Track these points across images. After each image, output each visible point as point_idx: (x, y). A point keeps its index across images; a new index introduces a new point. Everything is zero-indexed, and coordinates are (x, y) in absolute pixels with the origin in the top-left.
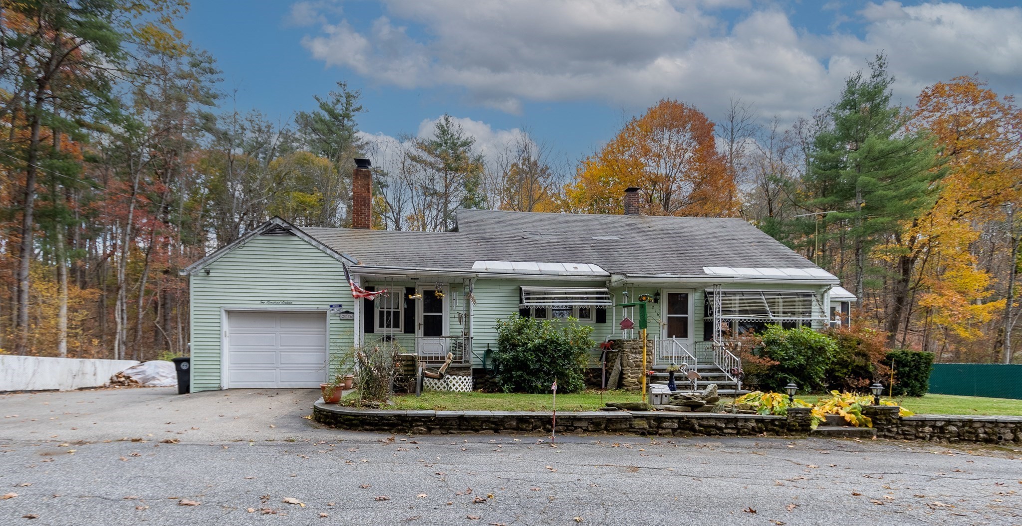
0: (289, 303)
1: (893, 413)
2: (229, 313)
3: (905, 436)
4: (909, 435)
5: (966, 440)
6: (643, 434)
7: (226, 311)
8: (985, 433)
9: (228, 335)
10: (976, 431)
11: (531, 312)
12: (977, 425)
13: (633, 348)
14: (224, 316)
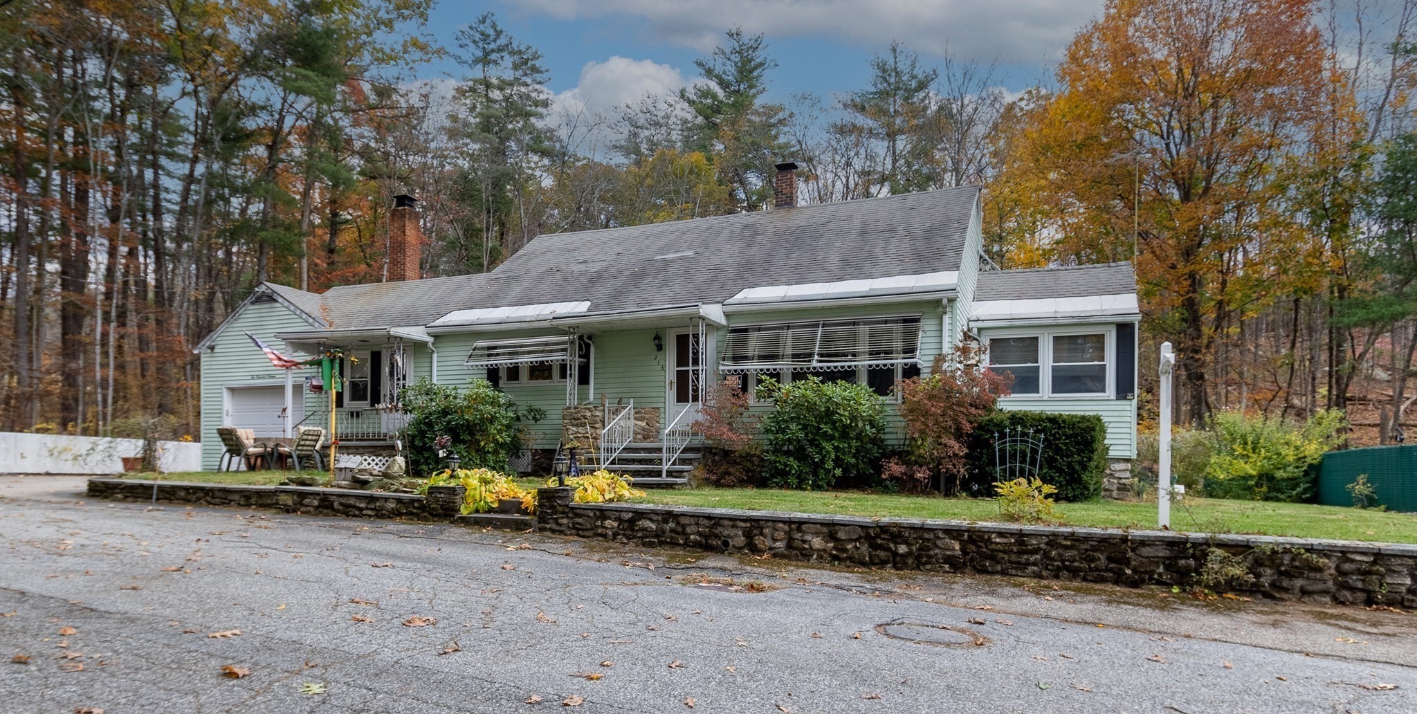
0: (272, 377)
1: (560, 498)
2: (233, 390)
3: (578, 531)
4: (583, 530)
5: (668, 543)
6: (288, 511)
7: (229, 389)
8: (699, 534)
9: (230, 413)
10: (684, 529)
11: (501, 374)
12: (684, 521)
13: (576, 419)
14: (226, 396)
